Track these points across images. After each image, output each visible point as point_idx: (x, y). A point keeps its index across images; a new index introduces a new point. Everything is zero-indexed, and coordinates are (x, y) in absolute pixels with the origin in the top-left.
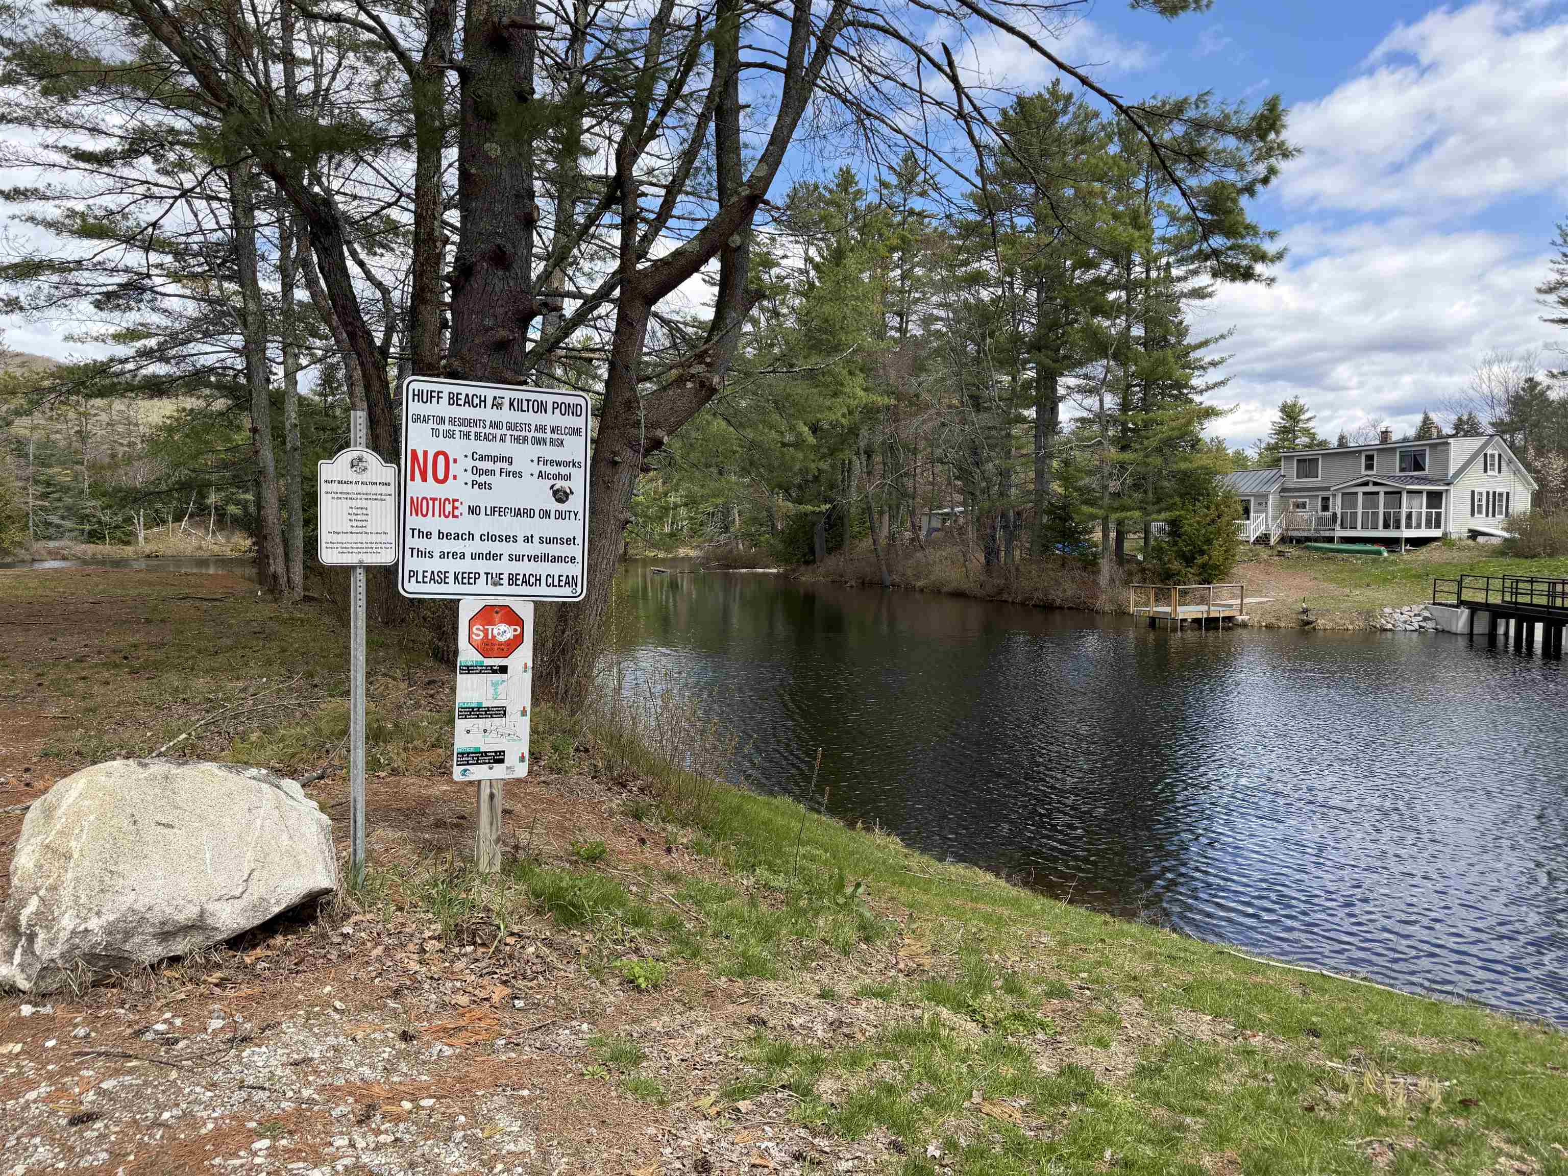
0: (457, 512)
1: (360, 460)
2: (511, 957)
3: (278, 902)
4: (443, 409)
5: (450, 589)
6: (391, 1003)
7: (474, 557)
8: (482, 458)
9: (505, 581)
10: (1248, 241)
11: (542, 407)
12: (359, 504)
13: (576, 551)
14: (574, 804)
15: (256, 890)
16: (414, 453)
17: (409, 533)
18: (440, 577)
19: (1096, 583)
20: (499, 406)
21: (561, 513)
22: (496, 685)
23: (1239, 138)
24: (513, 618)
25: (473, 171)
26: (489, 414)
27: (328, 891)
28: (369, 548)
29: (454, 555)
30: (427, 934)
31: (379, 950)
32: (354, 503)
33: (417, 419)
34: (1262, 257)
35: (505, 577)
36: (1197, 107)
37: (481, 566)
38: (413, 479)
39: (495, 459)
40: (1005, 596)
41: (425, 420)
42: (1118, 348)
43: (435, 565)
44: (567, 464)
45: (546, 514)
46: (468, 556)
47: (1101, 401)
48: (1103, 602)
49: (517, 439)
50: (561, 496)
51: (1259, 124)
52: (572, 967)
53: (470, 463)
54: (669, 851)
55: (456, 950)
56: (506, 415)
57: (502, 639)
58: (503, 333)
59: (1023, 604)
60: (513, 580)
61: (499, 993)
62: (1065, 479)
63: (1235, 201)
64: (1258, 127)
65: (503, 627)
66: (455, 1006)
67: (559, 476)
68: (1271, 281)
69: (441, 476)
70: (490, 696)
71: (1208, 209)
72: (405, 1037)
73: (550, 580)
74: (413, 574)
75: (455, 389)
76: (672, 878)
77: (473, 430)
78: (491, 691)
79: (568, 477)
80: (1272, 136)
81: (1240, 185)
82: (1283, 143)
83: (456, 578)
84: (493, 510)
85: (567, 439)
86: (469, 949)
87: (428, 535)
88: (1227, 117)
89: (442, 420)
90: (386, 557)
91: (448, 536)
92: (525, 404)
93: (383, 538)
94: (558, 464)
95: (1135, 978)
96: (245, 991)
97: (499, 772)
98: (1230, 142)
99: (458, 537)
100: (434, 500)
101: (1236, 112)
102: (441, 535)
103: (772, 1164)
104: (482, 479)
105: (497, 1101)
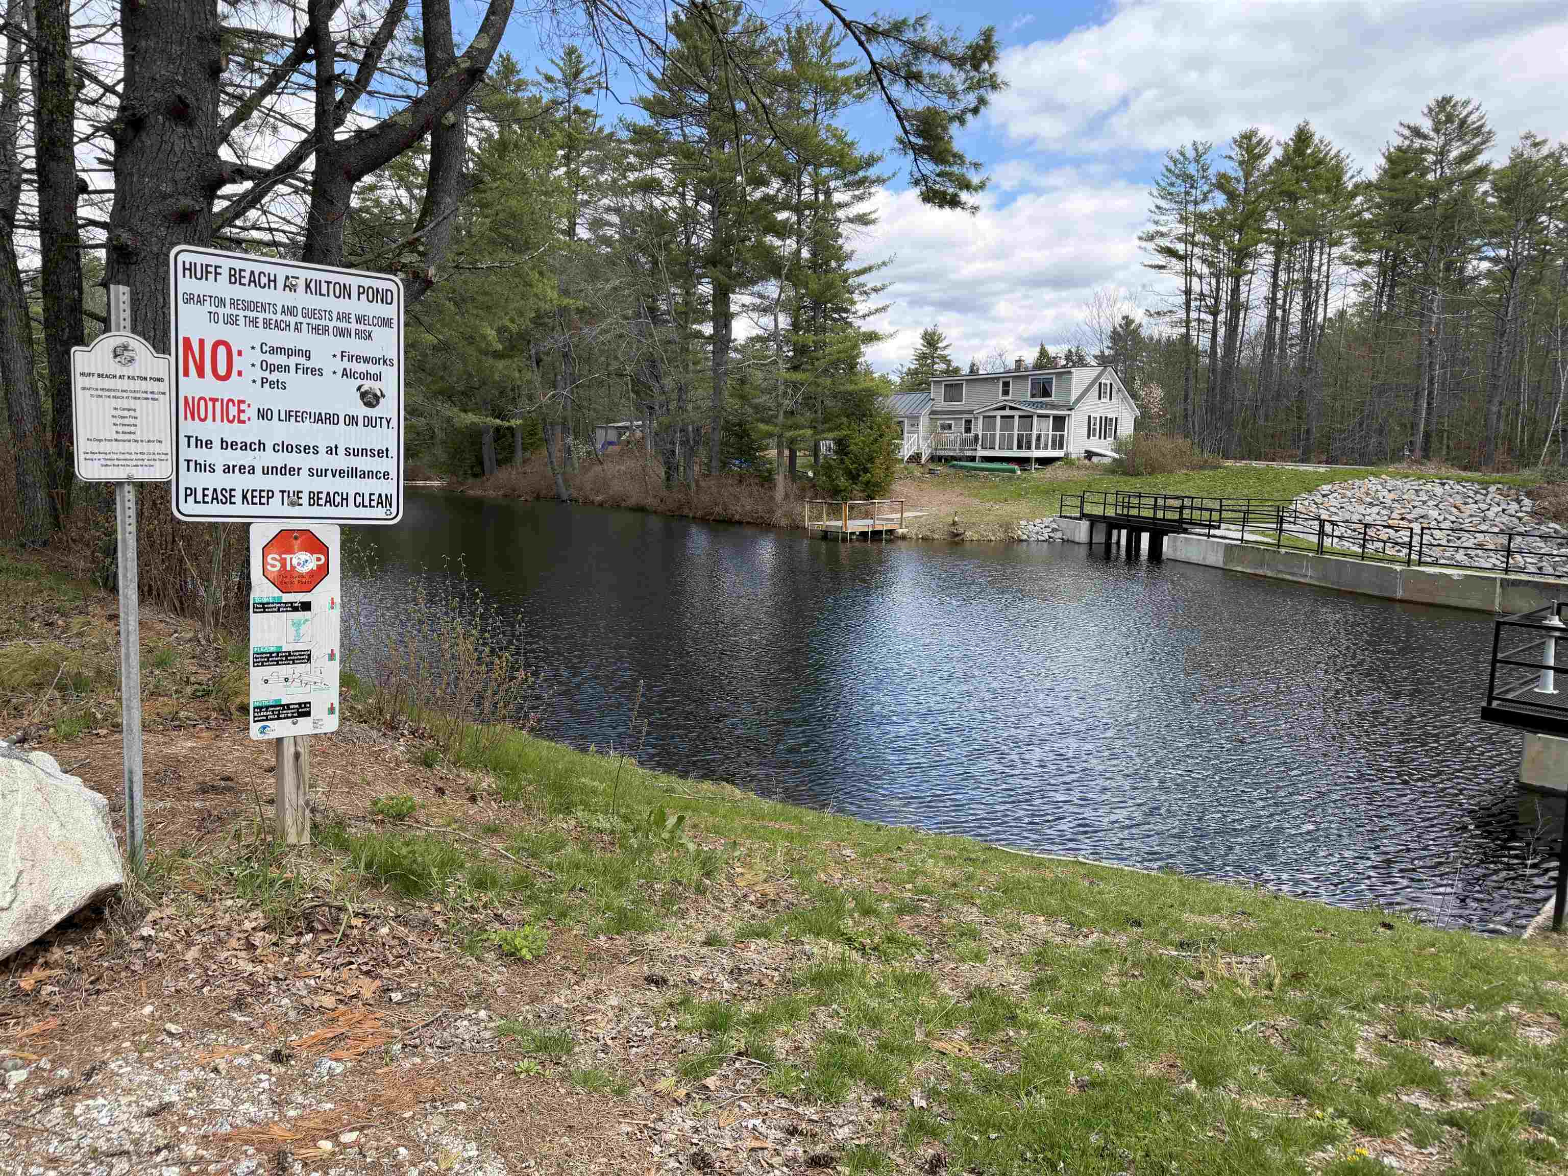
0: (243, 417)
1: (126, 348)
2: (362, 942)
3: (58, 909)
4: (222, 287)
5: (239, 509)
6: (238, 1017)
7: (266, 471)
8: (273, 351)
9: (305, 500)
10: (955, 169)
11: (345, 292)
12: (125, 404)
13: (389, 465)
15: (28, 898)
16: (187, 341)
17: (183, 441)
18: (225, 496)
19: (772, 498)
20: (293, 288)
21: (370, 420)
22: (297, 625)
23: (954, 65)
24: (316, 546)
26: (278, 297)
27: (118, 886)
28: (142, 459)
29: (242, 468)
30: (248, 925)
31: (192, 954)
32: (119, 403)
33: (190, 299)
34: (966, 186)
35: (305, 497)
36: (915, 30)
37: (276, 483)
38: (186, 374)
39: (290, 353)
40: (686, 511)
41: (200, 300)
42: (790, 269)
43: (219, 481)
44: (377, 361)
45: (352, 420)
46: (258, 470)
47: (776, 320)
48: (779, 516)
49: (316, 329)
50: (370, 399)
51: (974, 54)
52: (436, 946)
53: (258, 357)
54: (473, 799)
55: (293, 941)
56: (302, 299)
58: (186, 202)
60: (314, 498)
61: (368, 988)
63: (945, 129)
64: (973, 57)
65: (304, 556)
66: (321, 1010)
67: (366, 375)
68: (975, 209)
69: (222, 371)
70: (291, 639)
71: (919, 134)
72: (278, 1057)
73: (359, 500)
74: (191, 492)
75: (238, 265)
76: (492, 831)
77: (261, 316)
78: (292, 630)
79: (378, 377)
80: (985, 66)
81: (952, 112)
82: (993, 76)
83: (244, 497)
84: (289, 415)
85: (376, 331)
86: (309, 937)
87: (208, 444)
88: (944, 42)
89: (222, 302)
90: (160, 471)
91: (233, 445)
92: (324, 286)
93: (156, 448)
94: (366, 360)
96: (35, 1027)
97: (304, 726)
98: (946, 69)
99: (245, 446)
100: (214, 400)
101: (953, 39)
102: (224, 444)
103: (769, 1145)
104: (274, 377)
105: (437, 1121)
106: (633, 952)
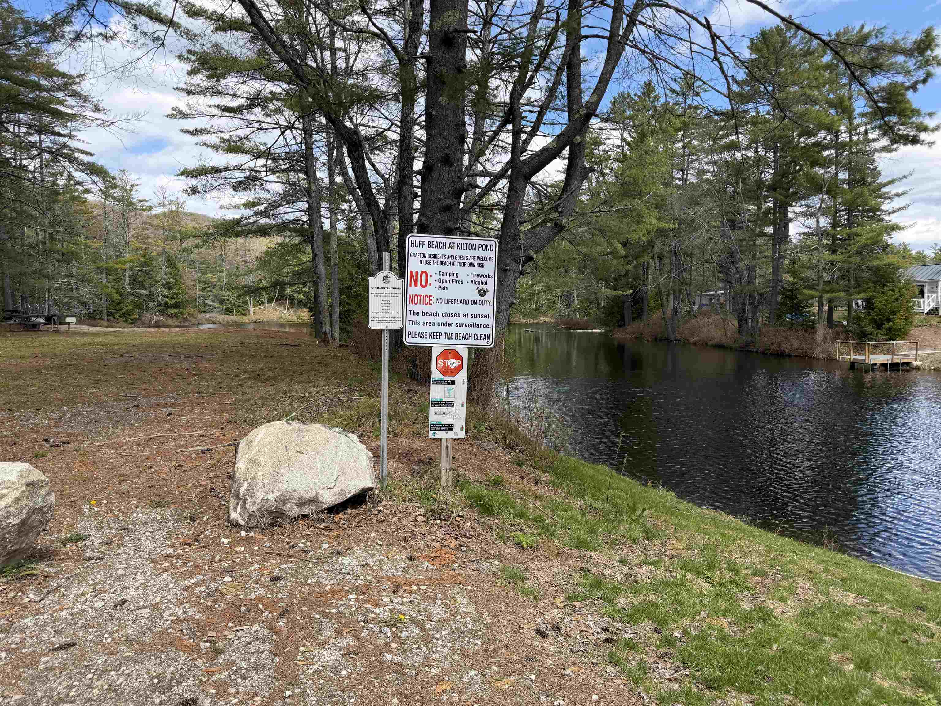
0: (431, 302)
1: (387, 277)
2: (458, 527)
3: (349, 492)
4: (425, 250)
5: (428, 341)
6: (403, 543)
8: (444, 274)
9: (454, 337)
10: (914, 119)
11: (473, 247)
12: (386, 298)
13: (489, 321)
14: (486, 456)
15: (340, 486)
16: (411, 272)
17: (408, 313)
18: (423, 335)
19: (813, 340)
20: (452, 247)
21: (482, 302)
22: (449, 390)
23: (905, 55)
24: (458, 357)
25: (434, 113)
26: (447, 251)
27: (371, 489)
28: (390, 320)
29: (430, 323)
30: (418, 513)
31: (395, 519)
32: (384, 298)
33: (413, 255)
34: (925, 129)
35: (454, 335)
36: (877, 37)
37: (443, 329)
38: (411, 285)
39: (450, 275)
40: (751, 348)
41: (417, 255)
42: (829, 187)
43: (421, 329)
44: (485, 276)
45: (474, 302)
46: (436, 324)
47: (818, 222)
48: (819, 352)
49: (461, 264)
50: (482, 293)
51: (919, 45)
52: (488, 534)
53: (437, 277)
54: (537, 484)
55: (432, 522)
56: (456, 252)
57: (452, 367)
58: (448, 201)
59: (763, 353)
60: (458, 336)
61: (454, 543)
62: (793, 272)
63: (903, 95)
64: (919, 48)
65: (453, 361)
66: (433, 547)
67: (481, 283)
68: (931, 144)
69: (424, 284)
70: (446, 396)
71: (885, 100)
72: (411, 558)
73: (476, 337)
74: (410, 333)
75: (431, 240)
76: (538, 497)
77: (439, 260)
78: (447, 392)
80: (929, 52)
81: (907, 84)
82: (936, 56)
83: (430, 335)
84: (449, 301)
85: (486, 263)
86: (438, 521)
87: (418, 313)
88: (897, 42)
89: (424, 256)
90: (398, 325)
91: (427, 313)
92: (465, 245)
93: (397, 315)
94: (481, 276)
95: (810, 572)
96: (336, 533)
97: (451, 435)
98: (900, 58)
99: (431, 314)
100: (420, 296)
101: (903, 39)
102: (424, 314)
103: (591, 631)
104: (444, 285)
105: (456, 590)
106: (579, 557)
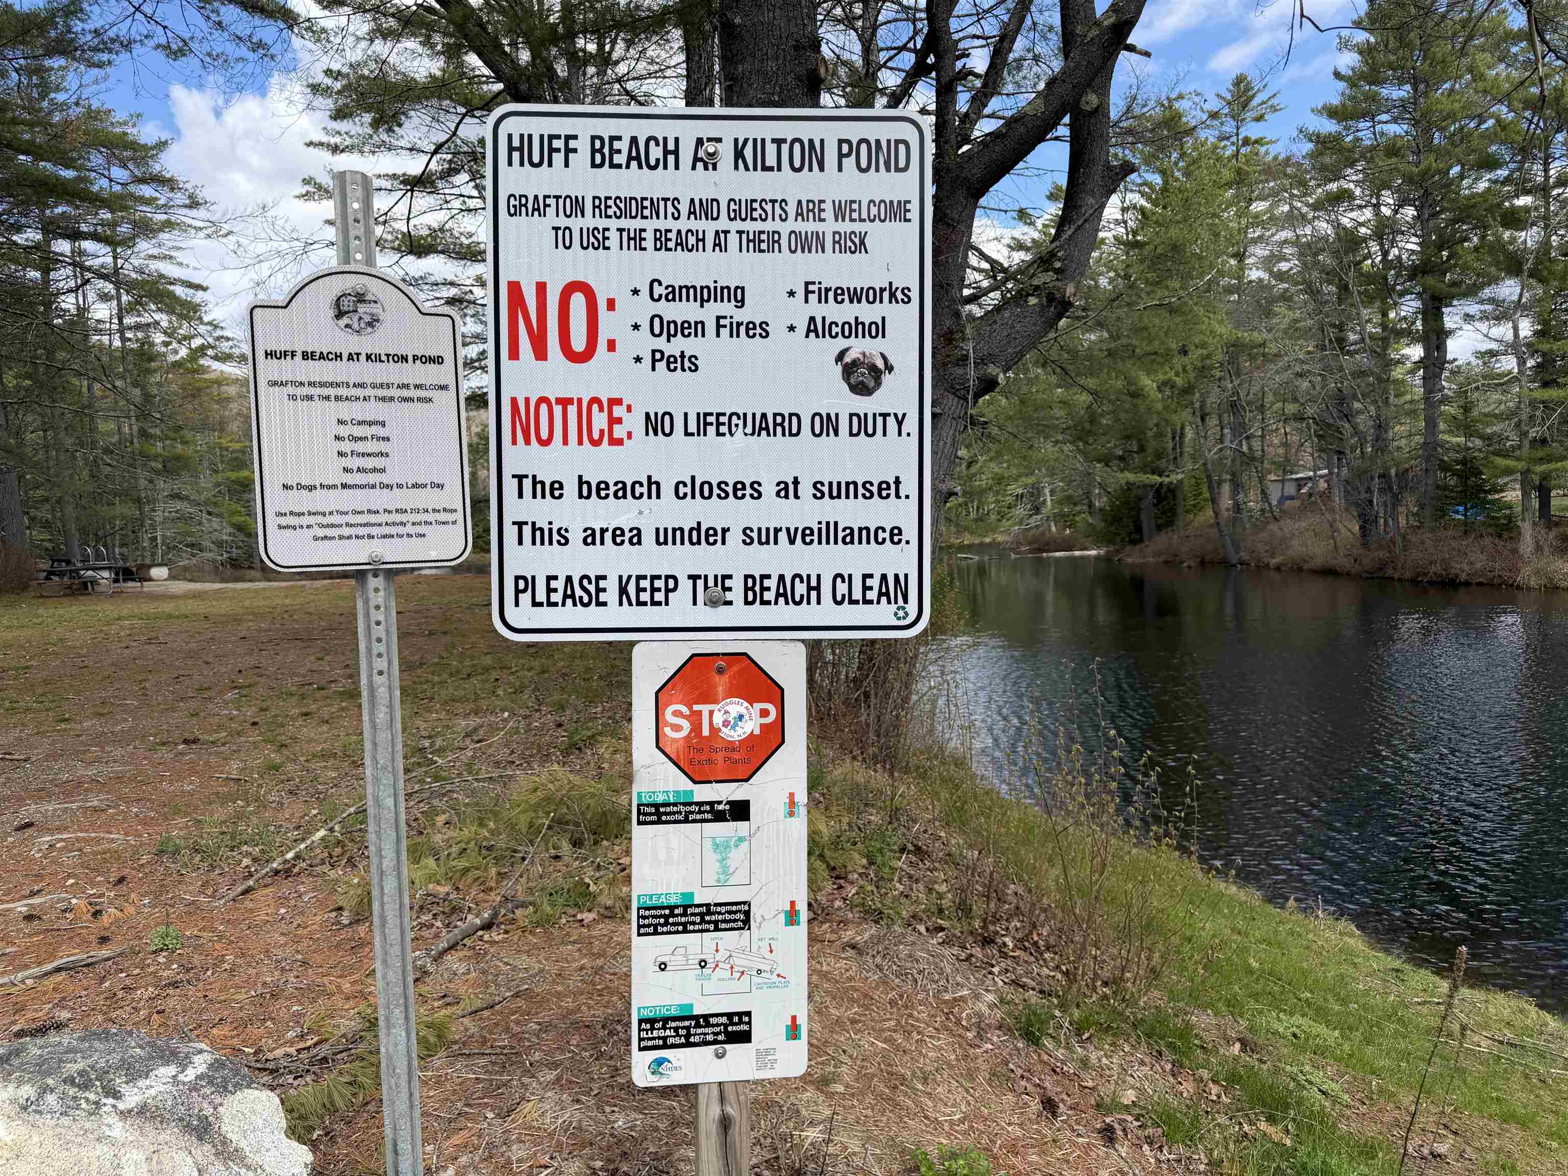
0: (619, 431)
4: (578, 177)
5: (609, 618)
7: (663, 538)
8: (674, 294)
9: (737, 594)
11: (811, 156)
13: (903, 512)
16: (515, 287)
17: (511, 487)
18: (586, 591)
19: (1515, 551)
20: (709, 162)
21: (862, 419)
22: (722, 848)
26: (686, 183)
28: (401, 523)
29: (617, 534)
32: (350, 411)
33: (520, 206)
35: (736, 586)
37: (680, 560)
38: (514, 354)
39: (703, 295)
41: (539, 207)
43: (574, 561)
44: (872, 295)
45: (827, 424)
46: (648, 537)
49: (754, 242)
53: (644, 309)
56: (727, 183)
57: (735, 735)
60: (755, 589)
62: (1466, 426)
65: (736, 707)
67: (856, 328)
69: (579, 343)
70: (710, 879)
73: (842, 588)
75: (602, 128)
77: (651, 225)
78: (712, 860)
79: (878, 330)
83: (623, 591)
84: (703, 421)
85: (876, 233)
87: (556, 489)
89: (577, 206)
90: (440, 547)
91: (601, 488)
92: (771, 149)
93: (432, 498)
94: (855, 296)
97: (739, 1063)
99: (623, 491)
100: (565, 402)
102: (585, 489)
104: (675, 347)
